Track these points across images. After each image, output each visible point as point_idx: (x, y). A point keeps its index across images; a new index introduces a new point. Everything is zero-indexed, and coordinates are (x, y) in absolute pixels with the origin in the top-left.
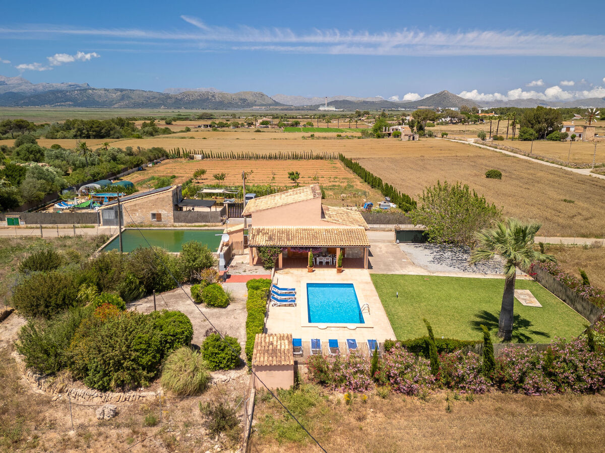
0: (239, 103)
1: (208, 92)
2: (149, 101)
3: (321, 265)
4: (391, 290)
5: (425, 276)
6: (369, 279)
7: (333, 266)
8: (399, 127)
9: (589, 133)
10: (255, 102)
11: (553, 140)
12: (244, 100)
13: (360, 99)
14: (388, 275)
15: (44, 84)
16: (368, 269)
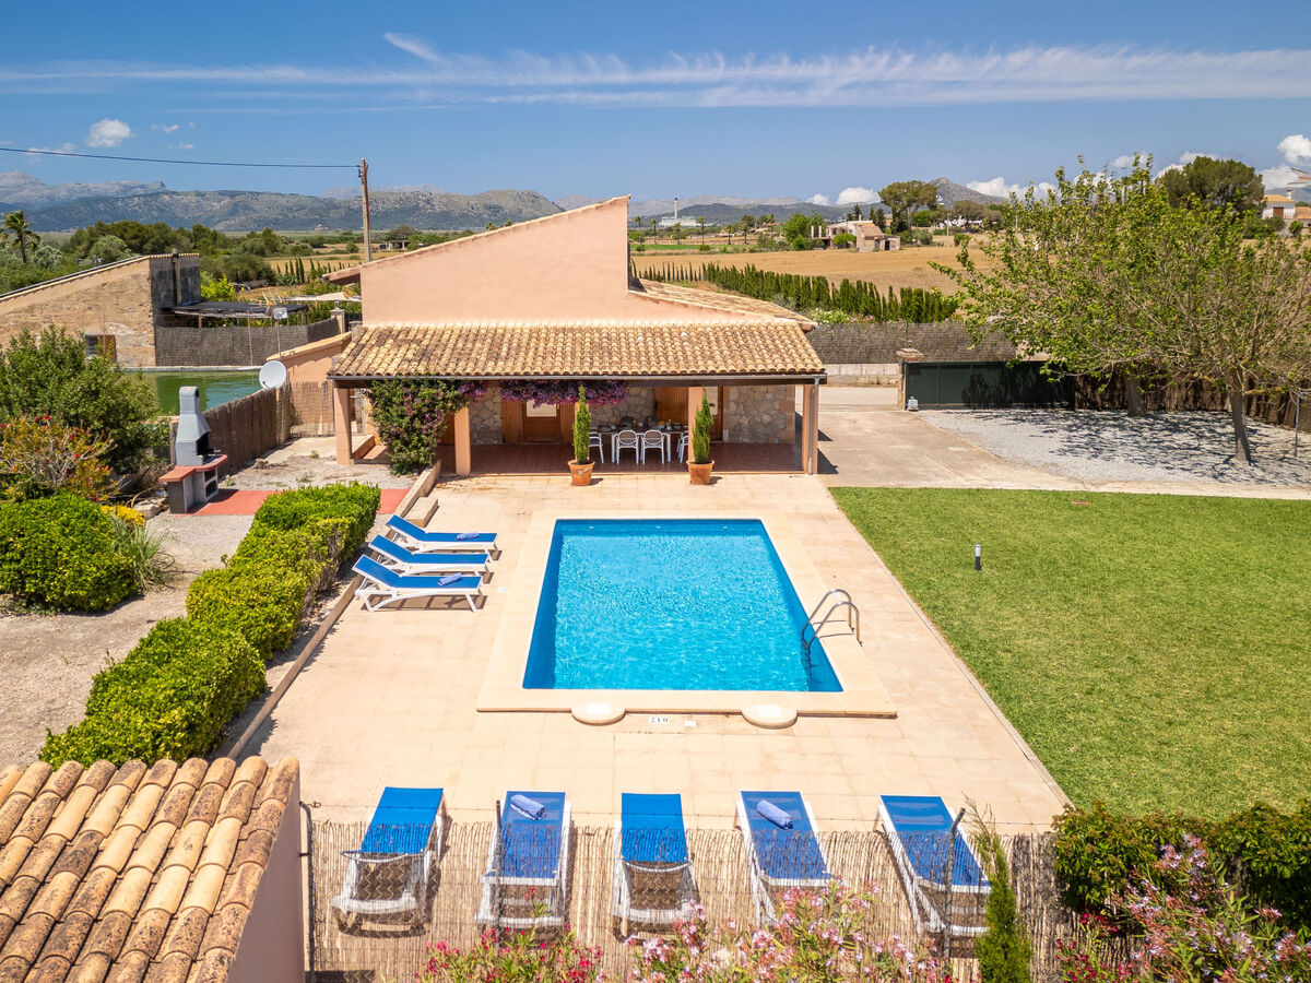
0: (485, 216)
1: (418, 193)
2: (290, 216)
3: (628, 460)
4: (936, 541)
5: (1068, 494)
6: (829, 505)
7: (677, 465)
8: (850, 225)
10: (521, 211)
12: (496, 209)
13: (751, 203)
14: (910, 492)
15: (70, 185)
16: (818, 473)
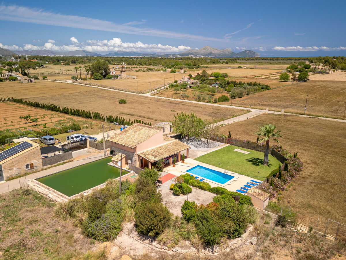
4: (213, 163)
5: (208, 154)
9: (124, 75)
11: (109, 79)
